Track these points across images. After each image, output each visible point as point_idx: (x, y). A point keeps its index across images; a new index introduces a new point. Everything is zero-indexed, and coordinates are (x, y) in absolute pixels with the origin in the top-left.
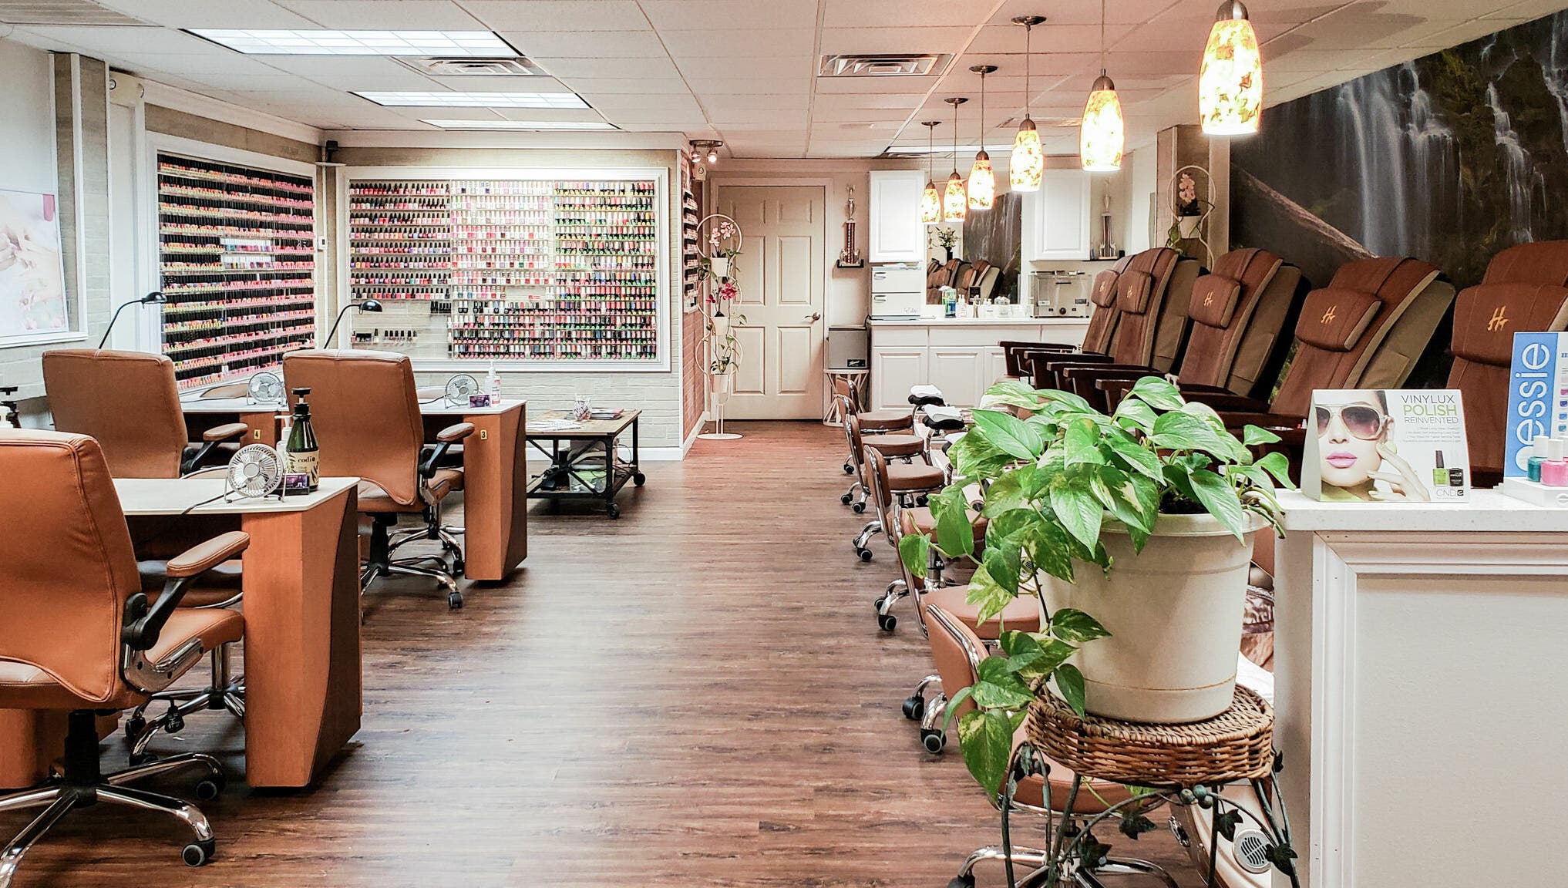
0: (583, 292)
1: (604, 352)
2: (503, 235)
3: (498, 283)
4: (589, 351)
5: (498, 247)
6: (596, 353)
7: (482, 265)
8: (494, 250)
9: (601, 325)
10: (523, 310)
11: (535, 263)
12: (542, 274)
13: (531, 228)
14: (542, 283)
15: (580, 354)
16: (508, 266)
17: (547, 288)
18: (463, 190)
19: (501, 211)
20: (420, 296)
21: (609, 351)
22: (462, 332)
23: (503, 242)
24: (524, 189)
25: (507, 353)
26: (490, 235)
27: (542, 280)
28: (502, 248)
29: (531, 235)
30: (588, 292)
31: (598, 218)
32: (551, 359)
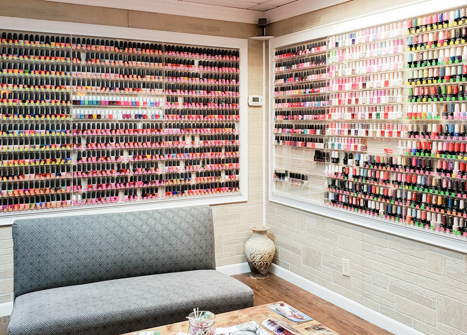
0: (434, 149)
1: (455, 226)
2: (364, 85)
3: (359, 135)
4: (439, 221)
5: (360, 99)
6: (447, 225)
7: (348, 116)
8: (357, 100)
9: (451, 191)
10: (378, 165)
11: (390, 113)
12: (395, 126)
13: (387, 75)
14: (395, 135)
15: (429, 223)
16: (367, 117)
17: (400, 142)
18: (337, 44)
19: (363, 60)
20: (309, 144)
21: (461, 226)
22: (334, 181)
23: (364, 92)
24: (382, 34)
25: (365, 208)
26: (354, 86)
27: (395, 131)
28: (365, 99)
29: (387, 83)
30: (440, 149)
31: (452, 55)
32: (401, 223)
